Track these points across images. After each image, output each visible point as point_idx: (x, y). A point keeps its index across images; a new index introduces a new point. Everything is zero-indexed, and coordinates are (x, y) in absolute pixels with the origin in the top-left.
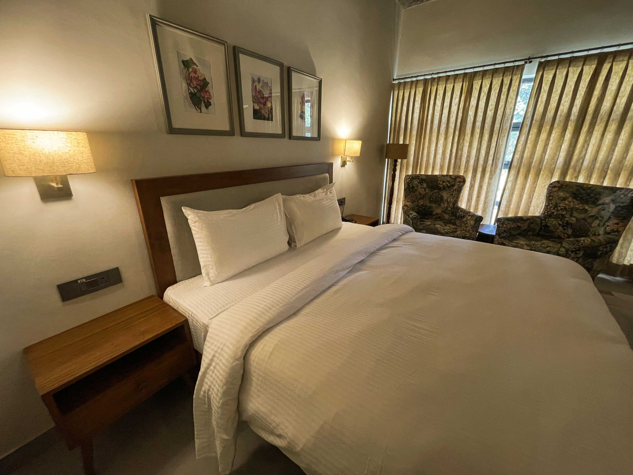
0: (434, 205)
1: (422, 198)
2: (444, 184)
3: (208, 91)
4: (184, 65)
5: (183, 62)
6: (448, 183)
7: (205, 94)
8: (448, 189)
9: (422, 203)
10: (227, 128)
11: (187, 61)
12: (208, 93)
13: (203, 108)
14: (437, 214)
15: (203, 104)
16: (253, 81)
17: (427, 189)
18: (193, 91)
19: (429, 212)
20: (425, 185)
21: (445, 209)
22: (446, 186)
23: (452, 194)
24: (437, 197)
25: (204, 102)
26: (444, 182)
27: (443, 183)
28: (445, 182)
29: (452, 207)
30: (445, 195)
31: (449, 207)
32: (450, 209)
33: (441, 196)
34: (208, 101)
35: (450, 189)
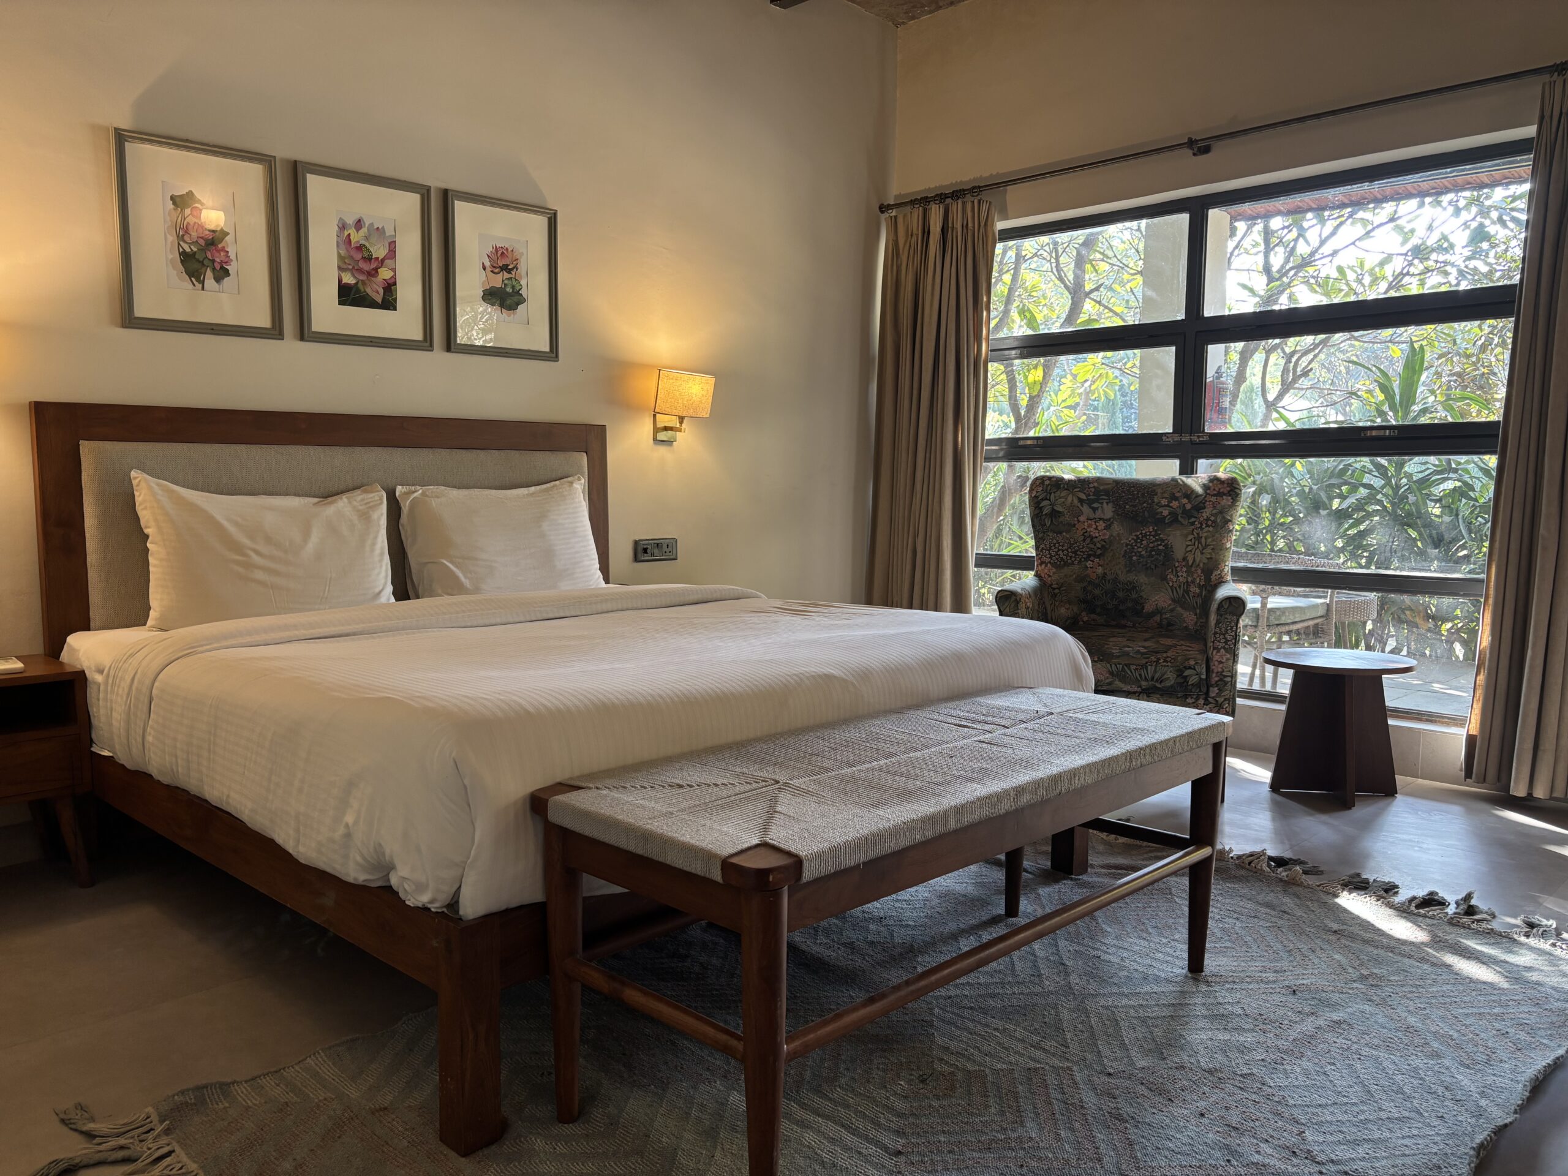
0: (1142, 579)
1: (1099, 552)
2: (1175, 504)
3: (223, 249)
4: (174, 203)
5: (173, 198)
6: (1185, 501)
7: (217, 254)
8: (1185, 522)
9: (1100, 570)
10: (264, 321)
11: (181, 196)
12: (222, 254)
13: (210, 282)
14: (1158, 611)
15: (209, 273)
16: (343, 227)
17: (1115, 524)
18: (188, 250)
19: (1129, 605)
20: (1108, 511)
21: (1181, 592)
22: (1179, 511)
23: (1199, 538)
24: (1153, 549)
25: (214, 269)
26: (1174, 498)
27: (1170, 502)
28: (1176, 499)
29: (1202, 583)
30: (1178, 541)
31: (1193, 582)
32: (1194, 589)
33: (1166, 546)
34: (222, 268)
35: (1193, 520)
